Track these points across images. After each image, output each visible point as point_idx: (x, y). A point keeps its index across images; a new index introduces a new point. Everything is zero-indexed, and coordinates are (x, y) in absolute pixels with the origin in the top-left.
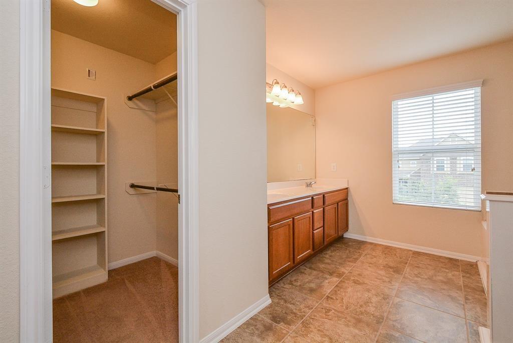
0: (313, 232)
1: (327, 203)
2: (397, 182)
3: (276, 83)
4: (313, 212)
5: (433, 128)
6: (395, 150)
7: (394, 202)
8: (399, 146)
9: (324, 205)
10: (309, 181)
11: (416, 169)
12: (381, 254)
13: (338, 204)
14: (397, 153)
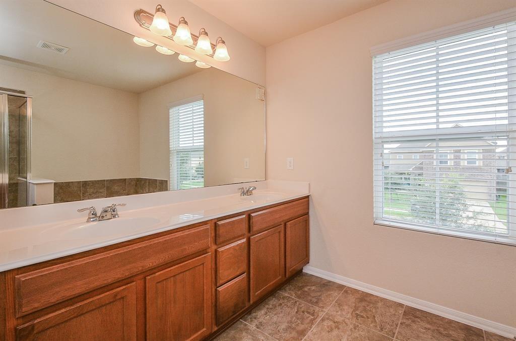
0: (216, 290)
1: (255, 228)
2: (381, 189)
3: (158, 10)
4: (216, 251)
5: (438, 110)
6: (377, 136)
7: (377, 222)
8: (385, 130)
9: (249, 231)
10: (246, 186)
11: (418, 163)
12: (349, 316)
13: (285, 225)
14: (380, 141)
